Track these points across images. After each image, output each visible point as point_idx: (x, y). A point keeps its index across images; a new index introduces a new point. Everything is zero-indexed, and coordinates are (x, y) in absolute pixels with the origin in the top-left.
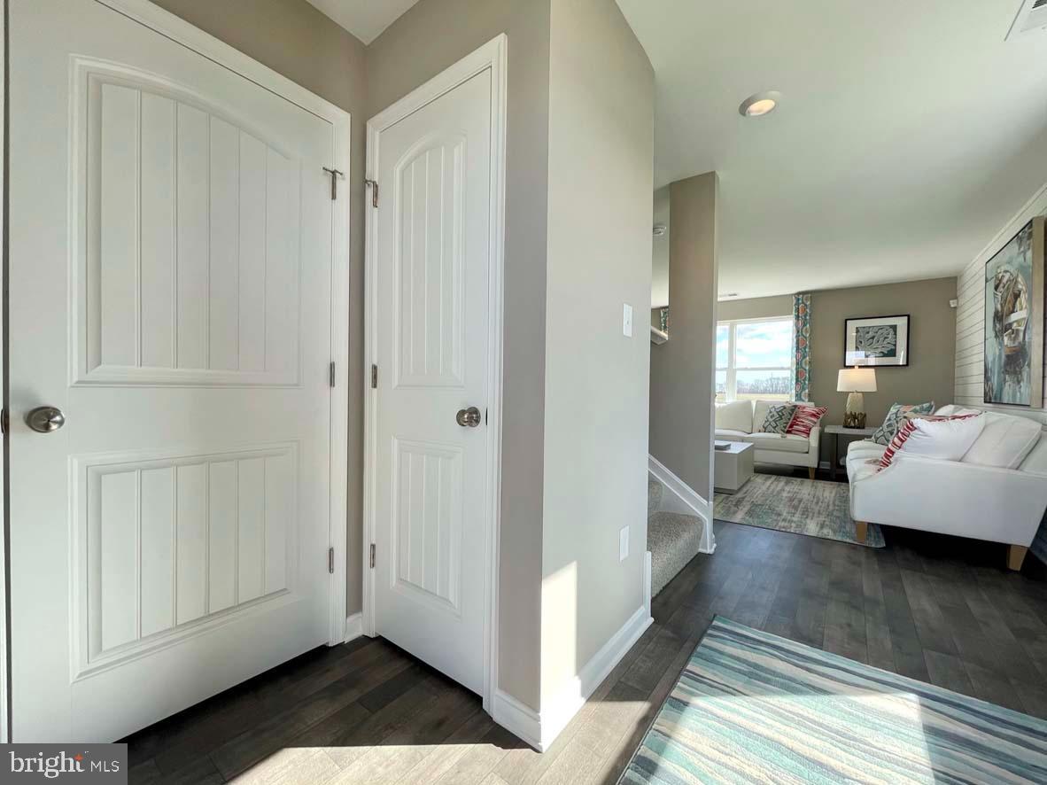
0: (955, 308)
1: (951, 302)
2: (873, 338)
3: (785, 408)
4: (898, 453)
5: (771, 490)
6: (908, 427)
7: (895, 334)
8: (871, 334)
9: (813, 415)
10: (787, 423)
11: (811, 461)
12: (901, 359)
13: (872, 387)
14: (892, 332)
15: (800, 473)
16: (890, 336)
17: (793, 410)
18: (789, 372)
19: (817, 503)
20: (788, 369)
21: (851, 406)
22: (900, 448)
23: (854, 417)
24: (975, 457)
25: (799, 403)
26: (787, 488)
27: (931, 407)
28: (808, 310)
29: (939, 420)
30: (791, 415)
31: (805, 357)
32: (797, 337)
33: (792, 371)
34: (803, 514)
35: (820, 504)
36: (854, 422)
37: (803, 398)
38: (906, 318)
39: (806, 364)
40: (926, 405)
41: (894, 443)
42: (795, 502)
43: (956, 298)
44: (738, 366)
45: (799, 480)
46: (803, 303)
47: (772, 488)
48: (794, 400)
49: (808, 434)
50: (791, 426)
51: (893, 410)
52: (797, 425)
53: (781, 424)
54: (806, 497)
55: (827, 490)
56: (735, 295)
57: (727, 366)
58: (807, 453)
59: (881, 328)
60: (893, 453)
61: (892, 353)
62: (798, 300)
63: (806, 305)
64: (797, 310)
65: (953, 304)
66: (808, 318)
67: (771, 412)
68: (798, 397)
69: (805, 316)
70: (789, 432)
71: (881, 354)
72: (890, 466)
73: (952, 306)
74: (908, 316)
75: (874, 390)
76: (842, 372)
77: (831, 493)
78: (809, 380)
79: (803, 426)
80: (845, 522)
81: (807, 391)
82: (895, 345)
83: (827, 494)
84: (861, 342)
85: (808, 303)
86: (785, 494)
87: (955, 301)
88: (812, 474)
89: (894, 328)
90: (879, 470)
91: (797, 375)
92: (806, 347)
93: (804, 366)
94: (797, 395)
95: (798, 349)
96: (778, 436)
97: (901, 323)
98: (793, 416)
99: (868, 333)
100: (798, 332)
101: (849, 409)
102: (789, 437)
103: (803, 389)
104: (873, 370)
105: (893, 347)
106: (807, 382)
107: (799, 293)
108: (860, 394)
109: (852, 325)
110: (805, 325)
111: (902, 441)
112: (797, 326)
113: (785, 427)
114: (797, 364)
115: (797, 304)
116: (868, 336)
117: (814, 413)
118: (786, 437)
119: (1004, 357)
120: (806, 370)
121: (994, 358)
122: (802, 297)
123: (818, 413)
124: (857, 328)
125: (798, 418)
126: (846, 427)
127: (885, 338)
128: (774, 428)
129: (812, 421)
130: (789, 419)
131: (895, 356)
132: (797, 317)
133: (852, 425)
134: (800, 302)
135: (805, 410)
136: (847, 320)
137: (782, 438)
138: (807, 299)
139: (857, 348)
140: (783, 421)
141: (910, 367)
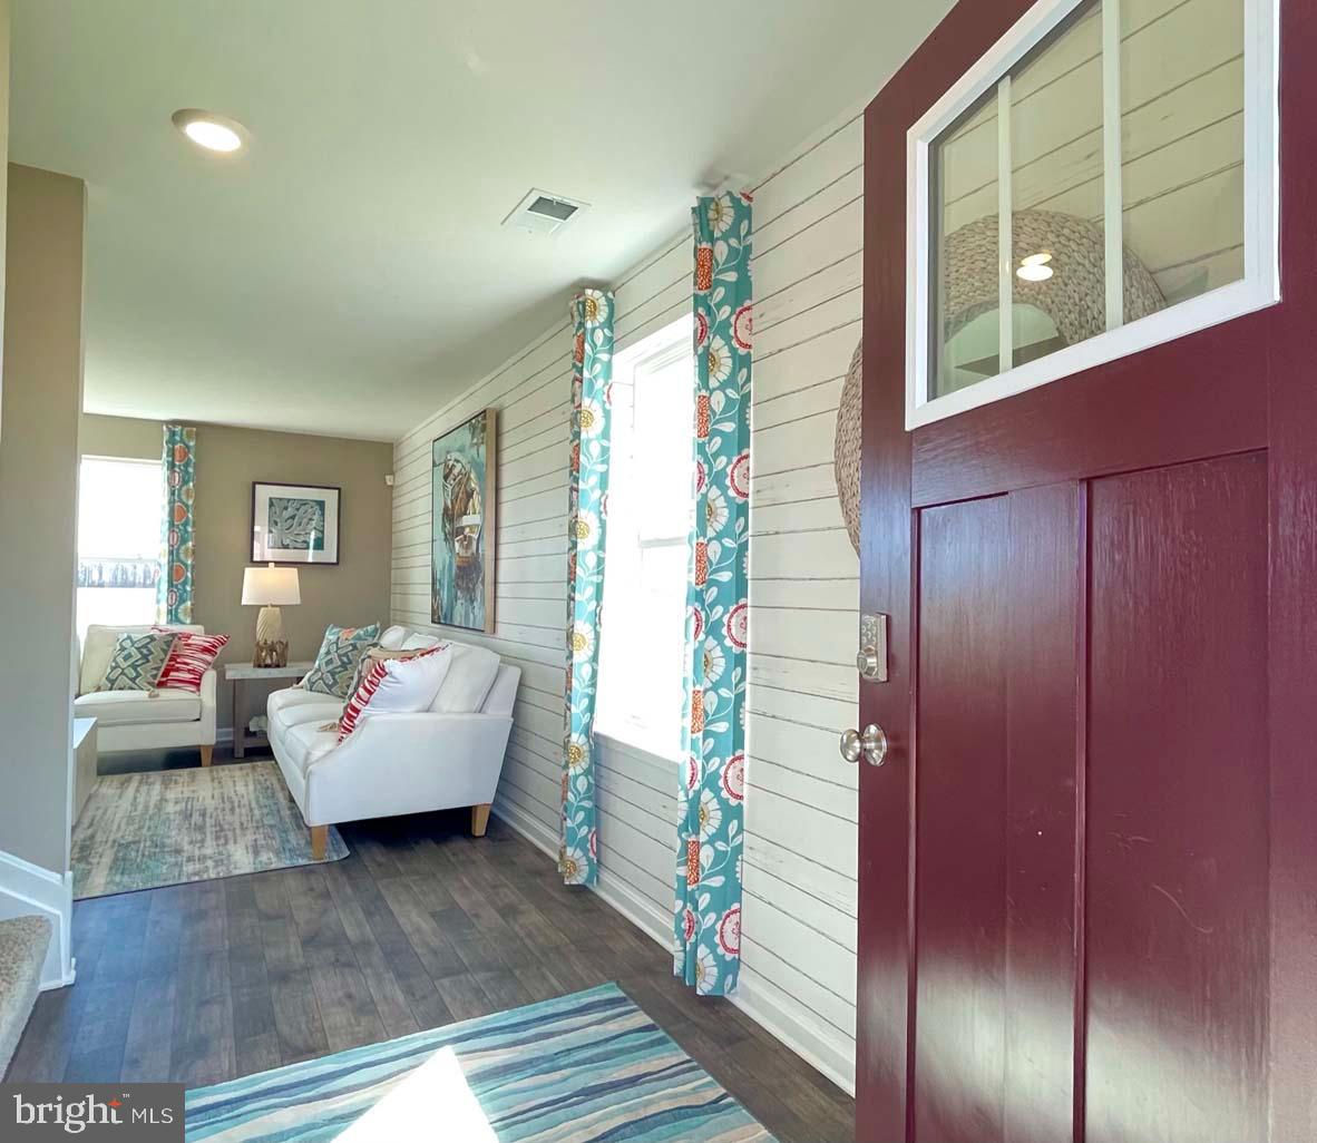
0: (391, 486)
1: (388, 477)
2: (293, 517)
3: (152, 638)
4: (365, 711)
5: (140, 807)
6: (376, 671)
7: (323, 515)
8: (290, 511)
9: (206, 650)
10: (158, 669)
11: (204, 734)
12: (330, 554)
13: (294, 598)
14: (318, 512)
15: (185, 759)
16: (315, 517)
17: (168, 644)
18: (156, 566)
19: (232, 809)
20: (153, 561)
21: (264, 630)
22: (367, 703)
23: (272, 649)
24: (444, 703)
25: (176, 628)
26: (171, 795)
27: (376, 630)
28: (191, 456)
29: (410, 658)
31: (184, 541)
32: (171, 502)
33: (162, 565)
34: (217, 838)
35: (237, 810)
36: (272, 658)
37: (181, 616)
38: (336, 491)
39: (187, 556)
40: (371, 628)
41: (359, 697)
42: (196, 818)
43: (392, 473)
45: (185, 772)
46: (182, 441)
47: (141, 799)
48: (163, 621)
49: (198, 685)
50: (166, 674)
51: (330, 636)
52: (178, 670)
53: (147, 672)
54: (210, 804)
55: (240, 782)
58: (198, 720)
59: (304, 503)
60: (357, 711)
61: (319, 544)
62: (173, 434)
63: (187, 446)
64: (172, 453)
65: (389, 480)
66: (191, 470)
67: (123, 649)
68: (173, 616)
69: (186, 466)
70: (161, 685)
71: (305, 545)
72: (355, 732)
73: (389, 483)
74: (339, 489)
75: (299, 602)
76: (249, 572)
77: (246, 785)
78: (192, 585)
79: (189, 671)
80: (285, 832)
81: (189, 603)
82: (323, 532)
83: (241, 789)
84: (276, 523)
85: (192, 443)
86: (170, 808)
87: (392, 477)
88: (206, 758)
89: (321, 504)
90: (340, 740)
91: (170, 573)
92: (187, 523)
93: (182, 556)
94: (170, 612)
95: (172, 524)
96: (144, 695)
97: (330, 498)
98: (170, 653)
99: (286, 508)
100: (173, 493)
101: (261, 634)
102: (165, 694)
103: (182, 601)
104: (294, 571)
105: (320, 535)
106: (188, 588)
107: (175, 423)
108: (278, 609)
109: (262, 494)
110: (185, 483)
111: (370, 693)
112: (170, 480)
113: (155, 676)
114: (171, 553)
115: (171, 441)
116: (286, 514)
117: (207, 645)
118: (158, 696)
119: (454, 567)
120: (186, 565)
121: (444, 568)
122: (182, 430)
123: (214, 646)
124: (270, 499)
125: (178, 656)
126: (259, 666)
127: (311, 519)
128: (133, 680)
129: (203, 661)
130: (162, 661)
131: (323, 549)
132: (172, 466)
133: (268, 661)
134: (178, 438)
135: (190, 642)
136: (254, 484)
137: (154, 697)
138: (189, 436)
139: (271, 531)
140: (150, 665)
141: (341, 566)
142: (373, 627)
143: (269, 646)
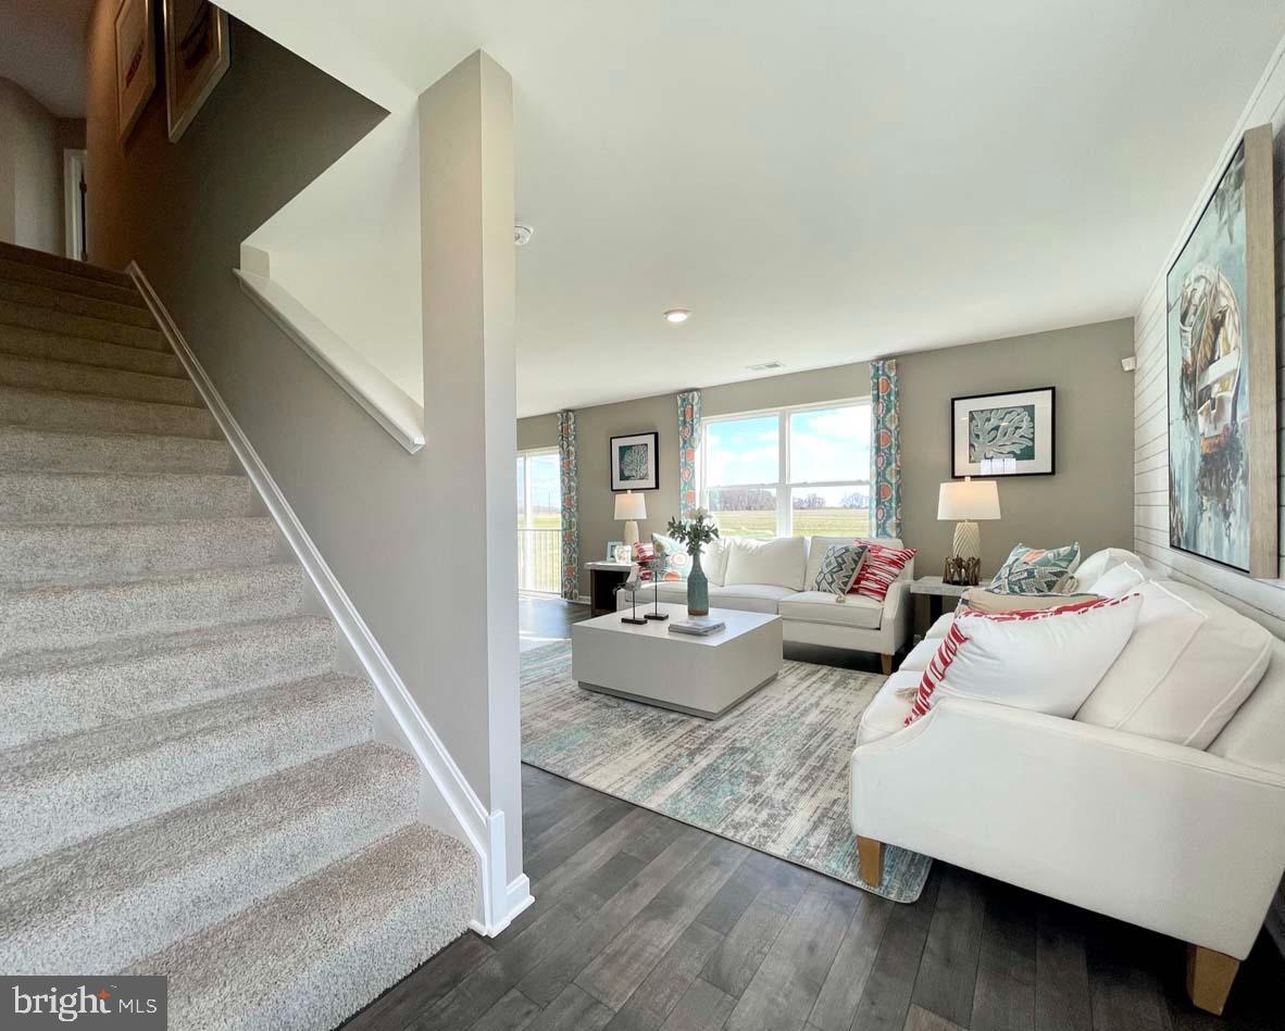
0: (1133, 370)
1: (1125, 361)
2: (997, 428)
3: (847, 550)
4: (941, 688)
5: (793, 706)
7: (1032, 420)
8: (993, 422)
9: (894, 563)
10: (850, 576)
11: (883, 644)
12: (1042, 462)
13: (994, 513)
14: (1026, 417)
16: (1024, 425)
17: (859, 555)
18: (868, 487)
20: (867, 483)
21: (963, 545)
22: (943, 676)
23: (961, 566)
25: (876, 540)
26: (827, 700)
27: (1073, 554)
28: (892, 386)
30: (856, 562)
31: (889, 464)
32: (877, 430)
33: (871, 486)
34: (806, 778)
36: (961, 573)
37: (889, 530)
38: (1050, 392)
39: (891, 474)
42: (817, 739)
43: (1133, 354)
44: (793, 480)
45: (863, 676)
46: (884, 373)
48: (874, 533)
49: (884, 595)
50: (857, 581)
52: (867, 579)
53: (839, 578)
56: (776, 366)
57: (777, 481)
58: (879, 629)
59: (1009, 411)
61: (1028, 453)
62: (877, 369)
63: (889, 378)
64: (877, 386)
65: (1128, 364)
66: (892, 398)
67: (828, 557)
68: (881, 529)
69: (889, 395)
70: (853, 591)
71: (1012, 455)
72: (926, 716)
73: (1127, 369)
74: (1053, 389)
75: (999, 518)
76: (947, 486)
78: (897, 501)
79: (876, 581)
81: (894, 518)
82: (1033, 440)
84: (977, 437)
85: (893, 374)
86: (812, 716)
87: (1130, 360)
88: (886, 666)
89: (1030, 410)
90: (907, 722)
91: (878, 493)
92: (890, 448)
93: (888, 477)
94: (878, 526)
95: (878, 450)
96: (831, 598)
97: (1042, 401)
98: (860, 564)
99: (989, 420)
100: (878, 422)
101: (957, 549)
102: (853, 601)
103: (889, 517)
104: (993, 484)
105: (1030, 444)
106: (894, 505)
107: (878, 359)
108: (976, 524)
109: (963, 408)
110: (888, 411)
112: (875, 410)
113: (845, 584)
114: (878, 474)
115: (876, 376)
116: (989, 426)
117: (895, 558)
118: (843, 601)
119: (1198, 459)
120: (891, 484)
121: (1184, 461)
122: (883, 364)
123: (901, 559)
124: (971, 412)
125: (869, 566)
126: (948, 582)
127: (1017, 428)
128: (830, 584)
129: (890, 573)
130: (853, 570)
131: (1033, 458)
132: (877, 399)
133: (956, 578)
134: (880, 372)
135: (880, 554)
136: (953, 400)
137: (840, 602)
138: (890, 368)
139: (971, 446)
140: (843, 573)
141: (1057, 475)
142: (1068, 548)
143: (959, 563)
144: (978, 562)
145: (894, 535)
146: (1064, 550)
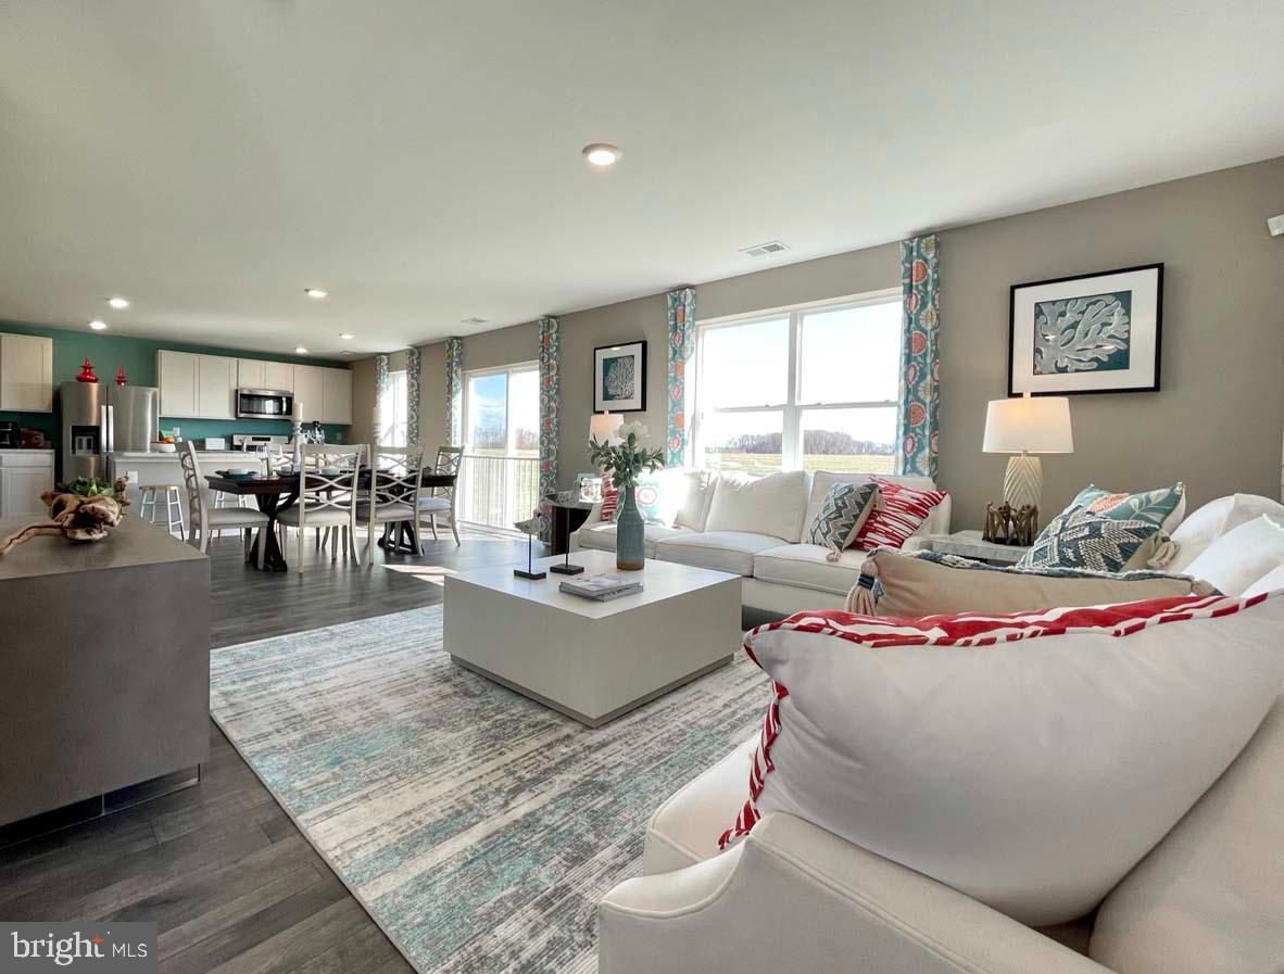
0: (1283, 235)
1: (1273, 221)
2: (1074, 326)
3: (851, 489)
7: (1128, 313)
8: (1070, 318)
9: (912, 509)
10: (851, 526)
12: (1140, 373)
13: (1064, 444)
14: (1119, 310)
16: (1115, 320)
17: (866, 497)
18: (894, 410)
20: (893, 403)
21: (1014, 491)
23: (1009, 512)
27: (1175, 498)
28: (930, 271)
30: (861, 507)
31: (923, 377)
32: (908, 331)
33: (899, 407)
37: (920, 467)
38: (1155, 271)
39: (925, 391)
44: (804, 402)
46: (920, 255)
50: (862, 533)
52: (875, 531)
57: (786, 403)
59: (1093, 300)
61: (1120, 361)
62: (911, 250)
63: (926, 260)
64: (909, 273)
65: (1276, 227)
66: (929, 288)
67: (826, 498)
68: (910, 464)
69: (925, 285)
70: (855, 546)
71: (1095, 365)
73: (1275, 233)
74: (1160, 267)
75: (1069, 449)
76: (993, 408)
78: (932, 427)
79: (887, 534)
81: (927, 450)
82: (1127, 341)
84: (1046, 338)
85: (930, 256)
87: (1279, 219)
89: (1125, 298)
91: (907, 416)
92: (925, 355)
93: (920, 395)
94: (906, 460)
95: (909, 359)
96: (819, 554)
97: (1143, 285)
98: (867, 509)
99: (1063, 314)
100: (910, 323)
101: (1002, 495)
102: (852, 558)
103: (921, 448)
104: (1065, 400)
105: (1123, 347)
106: (927, 433)
107: (913, 236)
108: (1037, 459)
109: (1026, 299)
110: (924, 305)
112: (907, 309)
113: (844, 536)
114: (908, 391)
115: (909, 259)
116: (1063, 323)
117: (914, 502)
118: (838, 560)
120: (925, 404)
122: (918, 244)
123: (922, 504)
124: (1037, 305)
125: (879, 513)
126: (989, 540)
127: (1104, 325)
128: (825, 535)
129: (908, 524)
130: (856, 517)
131: (1127, 368)
132: (909, 290)
133: (1000, 534)
134: (915, 254)
135: (896, 496)
136: (1013, 288)
137: (832, 560)
138: (927, 248)
139: (1037, 351)
140: (842, 521)
141: (1162, 391)
142: (1165, 492)
143: (1005, 512)
144: (1034, 512)
145: (926, 473)
146: (1158, 495)
